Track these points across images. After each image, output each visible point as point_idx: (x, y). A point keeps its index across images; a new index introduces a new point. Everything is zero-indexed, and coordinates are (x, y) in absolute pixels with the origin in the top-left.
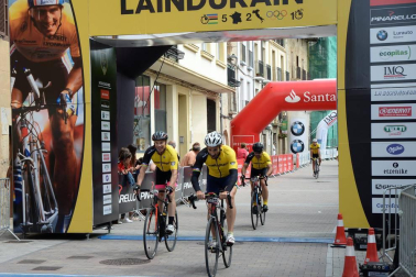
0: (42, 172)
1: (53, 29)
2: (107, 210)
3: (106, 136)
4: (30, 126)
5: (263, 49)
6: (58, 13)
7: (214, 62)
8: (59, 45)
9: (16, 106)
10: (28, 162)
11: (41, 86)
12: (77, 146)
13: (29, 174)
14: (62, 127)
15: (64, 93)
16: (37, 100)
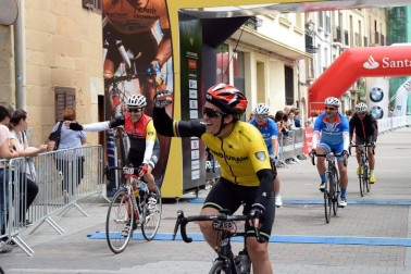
1: (143, 2)
2: (195, 175)
3: (193, 104)
4: (121, 95)
5: (340, 14)
7: (292, 29)
8: (149, 17)
9: (109, 76)
10: (120, 130)
11: (132, 56)
13: (121, 141)
15: (154, 63)
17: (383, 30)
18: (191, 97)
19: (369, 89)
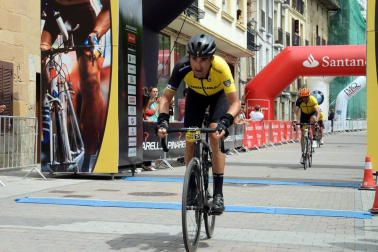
0: (69, 113)
2: (132, 153)
3: (132, 79)
4: (58, 68)
5: (282, 17)
7: (234, 25)
9: (46, 48)
10: (56, 103)
11: (70, 28)
12: (104, 87)
13: (57, 114)
14: (89, 69)
15: (92, 35)
16: (66, 42)
17: (324, 35)
18: (129, 71)
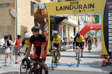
1: (43, 14)
5: (85, 18)
6: (44, 11)
8: (44, 17)
15: (45, 26)
17: (94, 21)
18: (52, 34)
19: (91, 33)
